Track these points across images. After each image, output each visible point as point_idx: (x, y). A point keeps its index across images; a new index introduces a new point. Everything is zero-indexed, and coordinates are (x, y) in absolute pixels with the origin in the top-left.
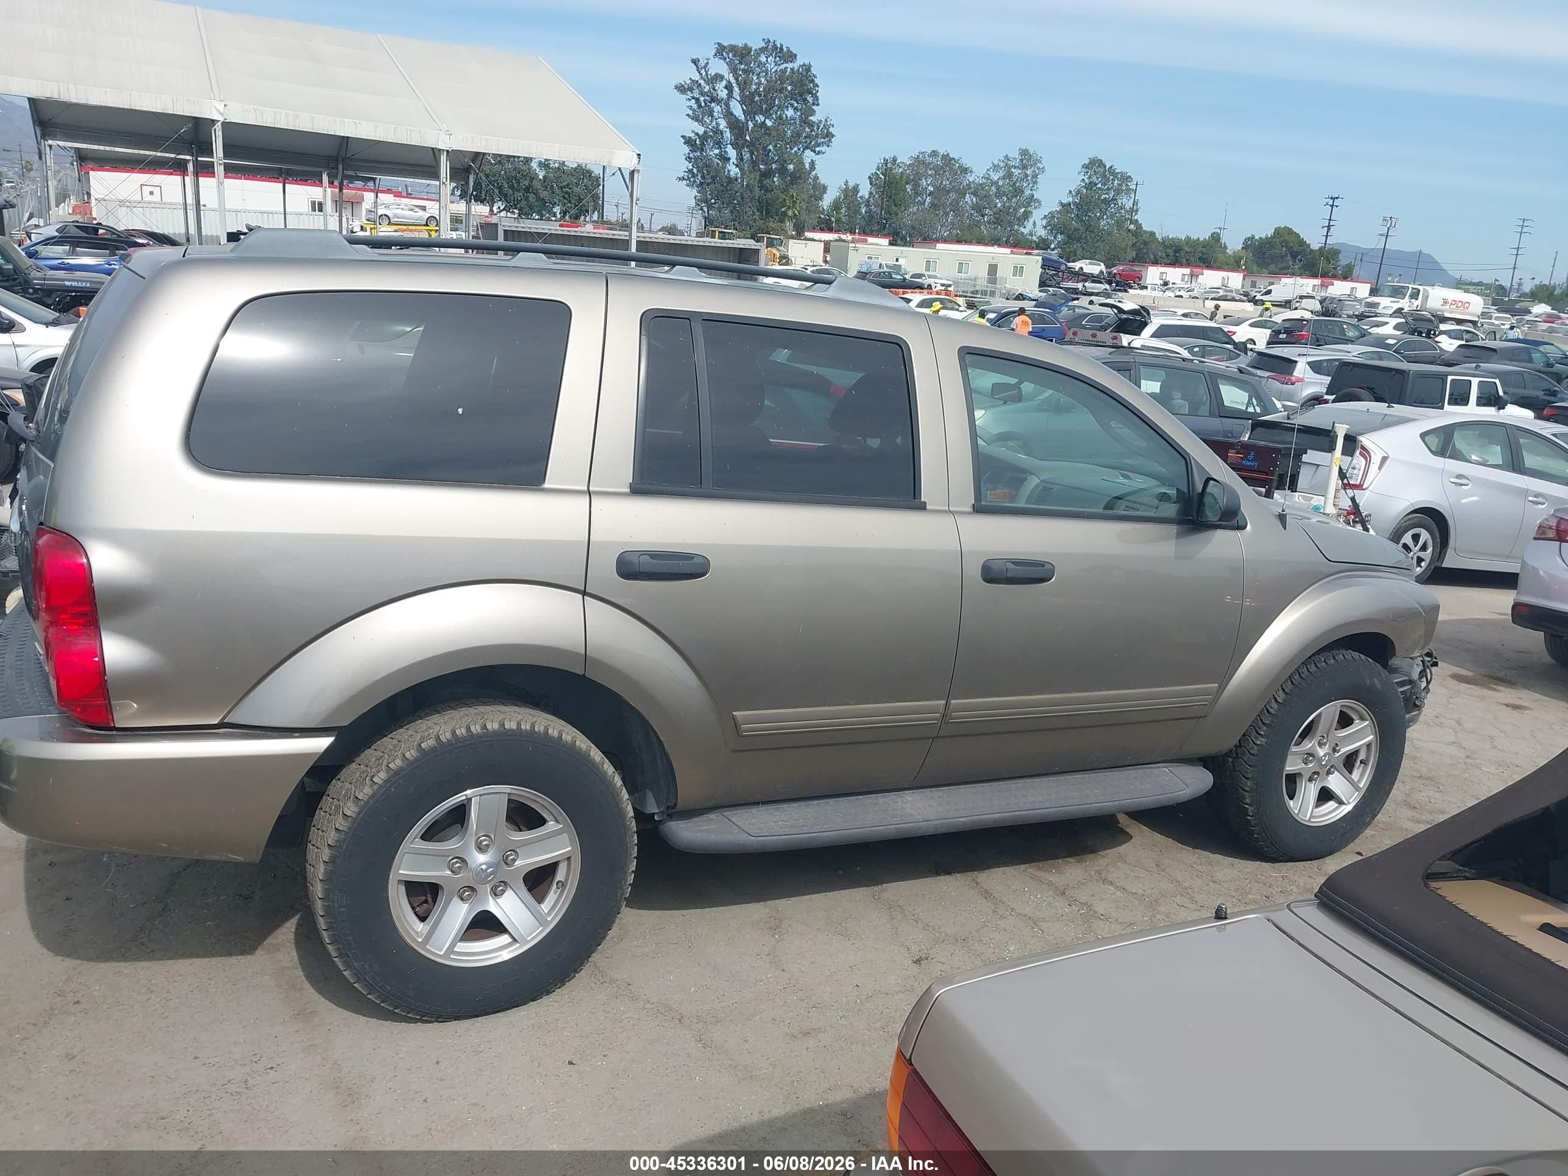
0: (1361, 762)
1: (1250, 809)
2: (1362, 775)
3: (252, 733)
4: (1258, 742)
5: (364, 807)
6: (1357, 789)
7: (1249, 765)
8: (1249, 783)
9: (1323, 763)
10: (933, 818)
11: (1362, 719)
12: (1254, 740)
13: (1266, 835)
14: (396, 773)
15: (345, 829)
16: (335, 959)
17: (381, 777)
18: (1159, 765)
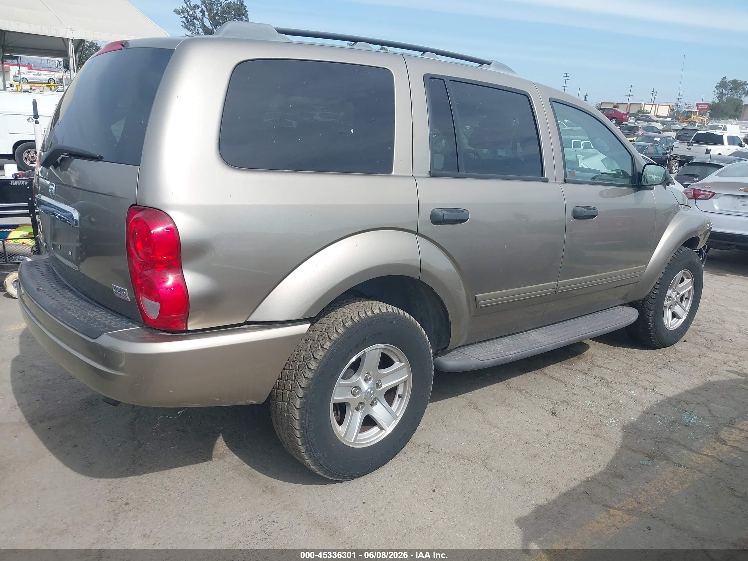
0: (686, 299)
1: (651, 325)
2: (687, 304)
3: (265, 326)
4: (656, 292)
5: (320, 363)
6: (685, 311)
7: (652, 304)
8: (652, 312)
9: (675, 300)
10: (552, 343)
11: (688, 278)
12: (653, 291)
13: (657, 336)
14: (335, 342)
15: (311, 377)
16: (303, 454)
17: (327, 345)
18: (616, 307)
